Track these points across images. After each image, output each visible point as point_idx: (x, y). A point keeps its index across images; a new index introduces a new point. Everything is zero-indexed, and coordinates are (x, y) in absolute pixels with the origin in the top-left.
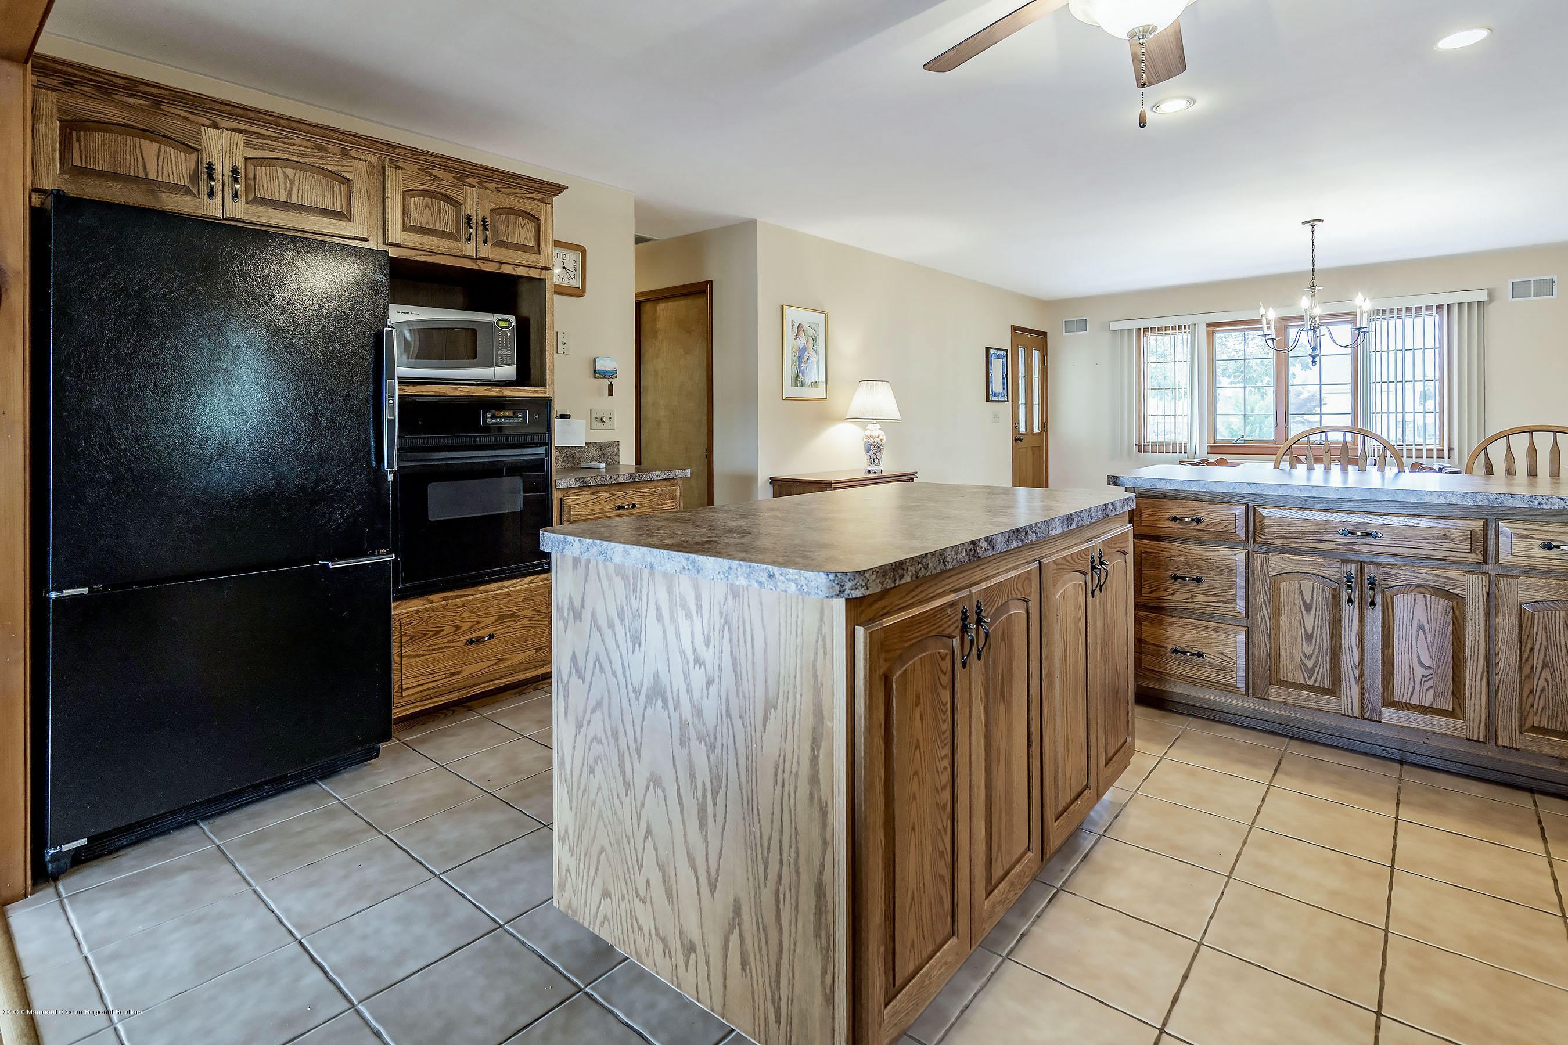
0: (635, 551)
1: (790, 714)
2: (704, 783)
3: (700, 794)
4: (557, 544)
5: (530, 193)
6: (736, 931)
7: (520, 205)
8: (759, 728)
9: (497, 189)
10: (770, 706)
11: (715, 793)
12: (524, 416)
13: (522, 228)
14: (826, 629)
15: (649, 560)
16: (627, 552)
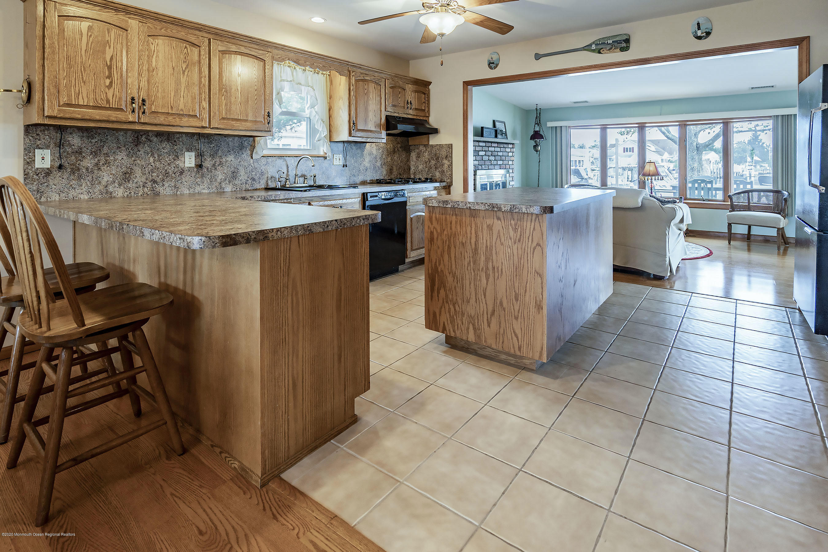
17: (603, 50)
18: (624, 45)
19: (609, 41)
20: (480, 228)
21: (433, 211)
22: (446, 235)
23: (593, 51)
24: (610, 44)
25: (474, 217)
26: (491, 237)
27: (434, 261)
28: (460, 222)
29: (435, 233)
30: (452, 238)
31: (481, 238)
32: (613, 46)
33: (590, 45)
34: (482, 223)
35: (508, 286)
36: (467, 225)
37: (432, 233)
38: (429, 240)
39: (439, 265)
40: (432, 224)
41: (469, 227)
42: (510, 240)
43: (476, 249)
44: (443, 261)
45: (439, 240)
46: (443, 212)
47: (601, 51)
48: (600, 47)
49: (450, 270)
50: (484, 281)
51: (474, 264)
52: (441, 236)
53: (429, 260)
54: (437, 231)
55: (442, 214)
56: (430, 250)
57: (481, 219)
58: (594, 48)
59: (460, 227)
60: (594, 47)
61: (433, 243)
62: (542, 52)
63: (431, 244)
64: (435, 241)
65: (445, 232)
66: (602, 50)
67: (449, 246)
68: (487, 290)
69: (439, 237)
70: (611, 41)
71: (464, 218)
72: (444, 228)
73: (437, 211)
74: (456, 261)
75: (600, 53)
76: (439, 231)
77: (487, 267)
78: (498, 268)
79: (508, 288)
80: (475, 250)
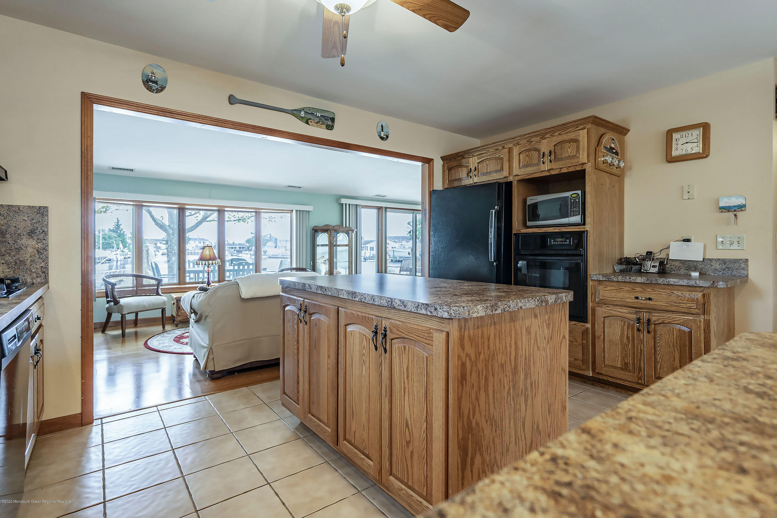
5: (577, 128)
7: (568, 137)
9: (559, 134)
12: (570, 242)
13: (569, 148)
17: (311, 122)
18: (330, 123)
19: (318, 113)
20: (520, 335)
21: (465, 326)
22: (482, 360)
23: (301, 118)
24: (318, 117)
25: (514, 321)
26: (530, 343)
27: (466, 413)
28: (499, 333)
29: (468, 364)
30: (490, 362)
31: (521, 348)
32: (321, 121)
33: (299, 111)
34: (522, 327)
35: (543, 400)
36: (506, 336)
37: (463, 365)
38: (460, 379)
39: (474, 414)
40: (463, 349)
41: (509, 337)
42: (544, 341)
43: (516, 367)
44: (479, 406)
45: (474, 373)
46: (480, 324)
47: (309, 121)
48: (309, 116)
49: (487, 417)
50: (523, 407)
51: (514, 390)
52: (476, 365)
53: (460, 415)
54: (470, 360)
55: (478, 328)
56: (461, 398)
57: (521, 321)
58: (303, 116)
59: (500, 341)
60: (303, 114)
61: (464, 382)
62: (239, 96)
63: (462, 386)
64: (468, 377)
65: (482, 356)
66: (311, 120)
67: (486, 377)
68: (526, 419)
69: (474, 368)
70: (320, 114)
71: (503, 325)
72: (480, 351)
73: (471, 324)
74: (494, 398)
75: (307, 123)
76: (473, 358)
77: (526, 386)
78: (535, 382)
79: (543, 402)
80: (514, 369)
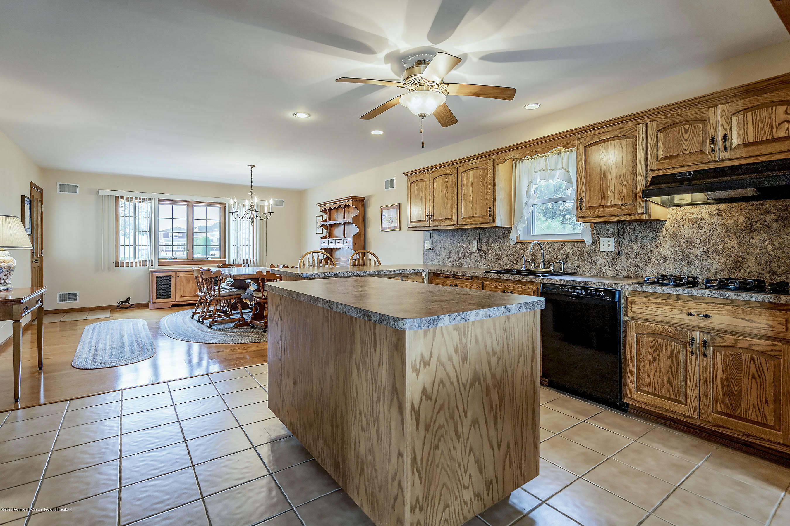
0: (481, 311)
1: (525, 355)
2: (496, 405)
3: (494, 411)
4: (432, 322)
6: (508, 457)
8: (516, 367)
10: (520, 356)
11: (500, 405)
14: (535, 320)
15: (488, 314)
16: (477, 314)
